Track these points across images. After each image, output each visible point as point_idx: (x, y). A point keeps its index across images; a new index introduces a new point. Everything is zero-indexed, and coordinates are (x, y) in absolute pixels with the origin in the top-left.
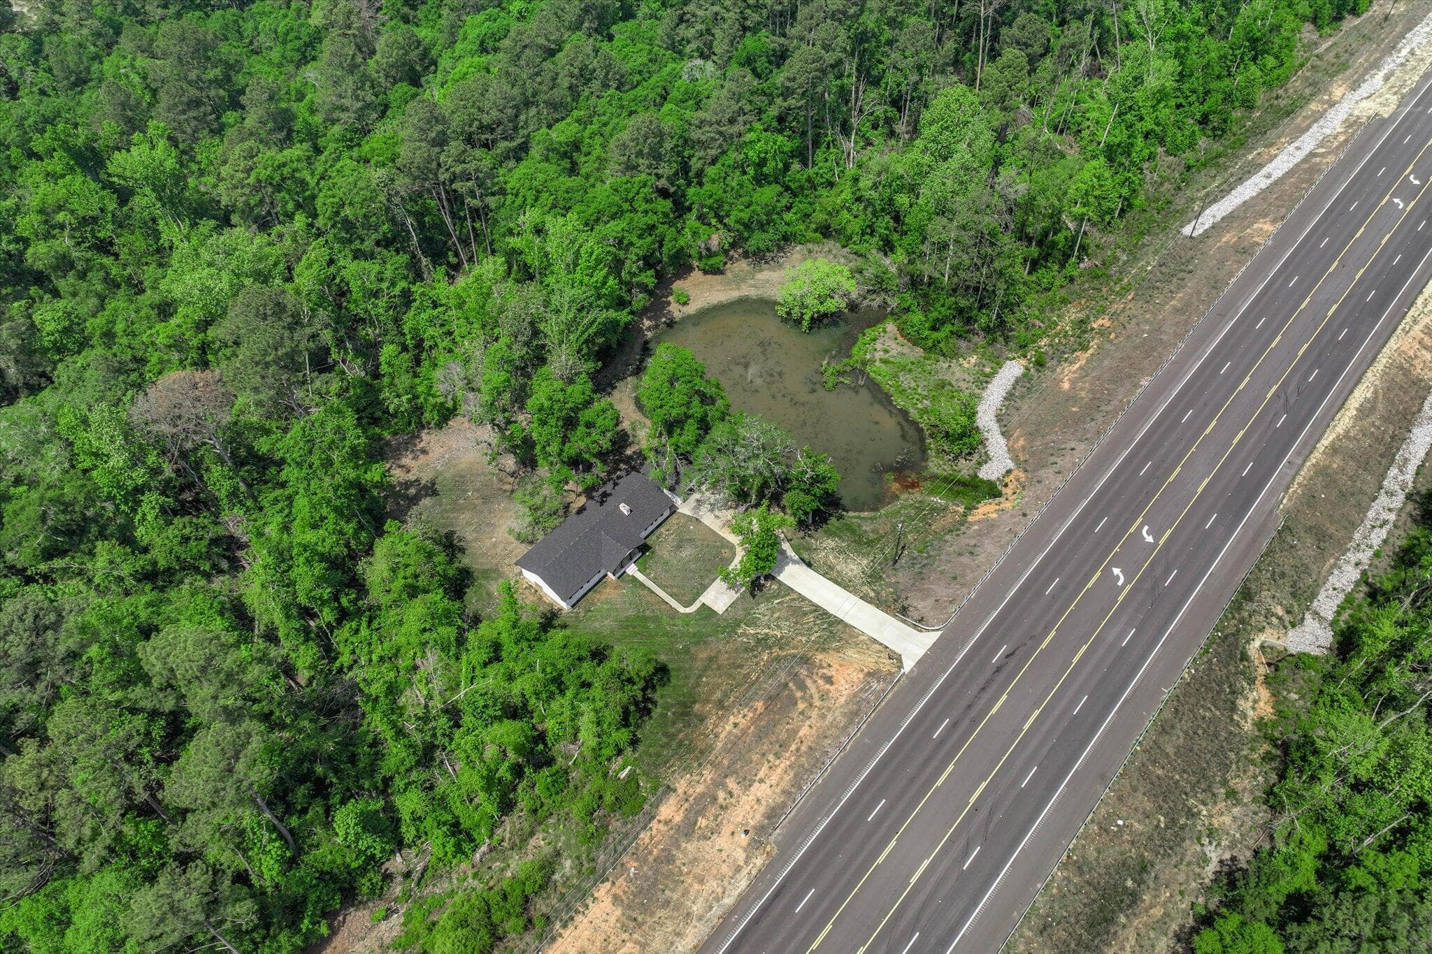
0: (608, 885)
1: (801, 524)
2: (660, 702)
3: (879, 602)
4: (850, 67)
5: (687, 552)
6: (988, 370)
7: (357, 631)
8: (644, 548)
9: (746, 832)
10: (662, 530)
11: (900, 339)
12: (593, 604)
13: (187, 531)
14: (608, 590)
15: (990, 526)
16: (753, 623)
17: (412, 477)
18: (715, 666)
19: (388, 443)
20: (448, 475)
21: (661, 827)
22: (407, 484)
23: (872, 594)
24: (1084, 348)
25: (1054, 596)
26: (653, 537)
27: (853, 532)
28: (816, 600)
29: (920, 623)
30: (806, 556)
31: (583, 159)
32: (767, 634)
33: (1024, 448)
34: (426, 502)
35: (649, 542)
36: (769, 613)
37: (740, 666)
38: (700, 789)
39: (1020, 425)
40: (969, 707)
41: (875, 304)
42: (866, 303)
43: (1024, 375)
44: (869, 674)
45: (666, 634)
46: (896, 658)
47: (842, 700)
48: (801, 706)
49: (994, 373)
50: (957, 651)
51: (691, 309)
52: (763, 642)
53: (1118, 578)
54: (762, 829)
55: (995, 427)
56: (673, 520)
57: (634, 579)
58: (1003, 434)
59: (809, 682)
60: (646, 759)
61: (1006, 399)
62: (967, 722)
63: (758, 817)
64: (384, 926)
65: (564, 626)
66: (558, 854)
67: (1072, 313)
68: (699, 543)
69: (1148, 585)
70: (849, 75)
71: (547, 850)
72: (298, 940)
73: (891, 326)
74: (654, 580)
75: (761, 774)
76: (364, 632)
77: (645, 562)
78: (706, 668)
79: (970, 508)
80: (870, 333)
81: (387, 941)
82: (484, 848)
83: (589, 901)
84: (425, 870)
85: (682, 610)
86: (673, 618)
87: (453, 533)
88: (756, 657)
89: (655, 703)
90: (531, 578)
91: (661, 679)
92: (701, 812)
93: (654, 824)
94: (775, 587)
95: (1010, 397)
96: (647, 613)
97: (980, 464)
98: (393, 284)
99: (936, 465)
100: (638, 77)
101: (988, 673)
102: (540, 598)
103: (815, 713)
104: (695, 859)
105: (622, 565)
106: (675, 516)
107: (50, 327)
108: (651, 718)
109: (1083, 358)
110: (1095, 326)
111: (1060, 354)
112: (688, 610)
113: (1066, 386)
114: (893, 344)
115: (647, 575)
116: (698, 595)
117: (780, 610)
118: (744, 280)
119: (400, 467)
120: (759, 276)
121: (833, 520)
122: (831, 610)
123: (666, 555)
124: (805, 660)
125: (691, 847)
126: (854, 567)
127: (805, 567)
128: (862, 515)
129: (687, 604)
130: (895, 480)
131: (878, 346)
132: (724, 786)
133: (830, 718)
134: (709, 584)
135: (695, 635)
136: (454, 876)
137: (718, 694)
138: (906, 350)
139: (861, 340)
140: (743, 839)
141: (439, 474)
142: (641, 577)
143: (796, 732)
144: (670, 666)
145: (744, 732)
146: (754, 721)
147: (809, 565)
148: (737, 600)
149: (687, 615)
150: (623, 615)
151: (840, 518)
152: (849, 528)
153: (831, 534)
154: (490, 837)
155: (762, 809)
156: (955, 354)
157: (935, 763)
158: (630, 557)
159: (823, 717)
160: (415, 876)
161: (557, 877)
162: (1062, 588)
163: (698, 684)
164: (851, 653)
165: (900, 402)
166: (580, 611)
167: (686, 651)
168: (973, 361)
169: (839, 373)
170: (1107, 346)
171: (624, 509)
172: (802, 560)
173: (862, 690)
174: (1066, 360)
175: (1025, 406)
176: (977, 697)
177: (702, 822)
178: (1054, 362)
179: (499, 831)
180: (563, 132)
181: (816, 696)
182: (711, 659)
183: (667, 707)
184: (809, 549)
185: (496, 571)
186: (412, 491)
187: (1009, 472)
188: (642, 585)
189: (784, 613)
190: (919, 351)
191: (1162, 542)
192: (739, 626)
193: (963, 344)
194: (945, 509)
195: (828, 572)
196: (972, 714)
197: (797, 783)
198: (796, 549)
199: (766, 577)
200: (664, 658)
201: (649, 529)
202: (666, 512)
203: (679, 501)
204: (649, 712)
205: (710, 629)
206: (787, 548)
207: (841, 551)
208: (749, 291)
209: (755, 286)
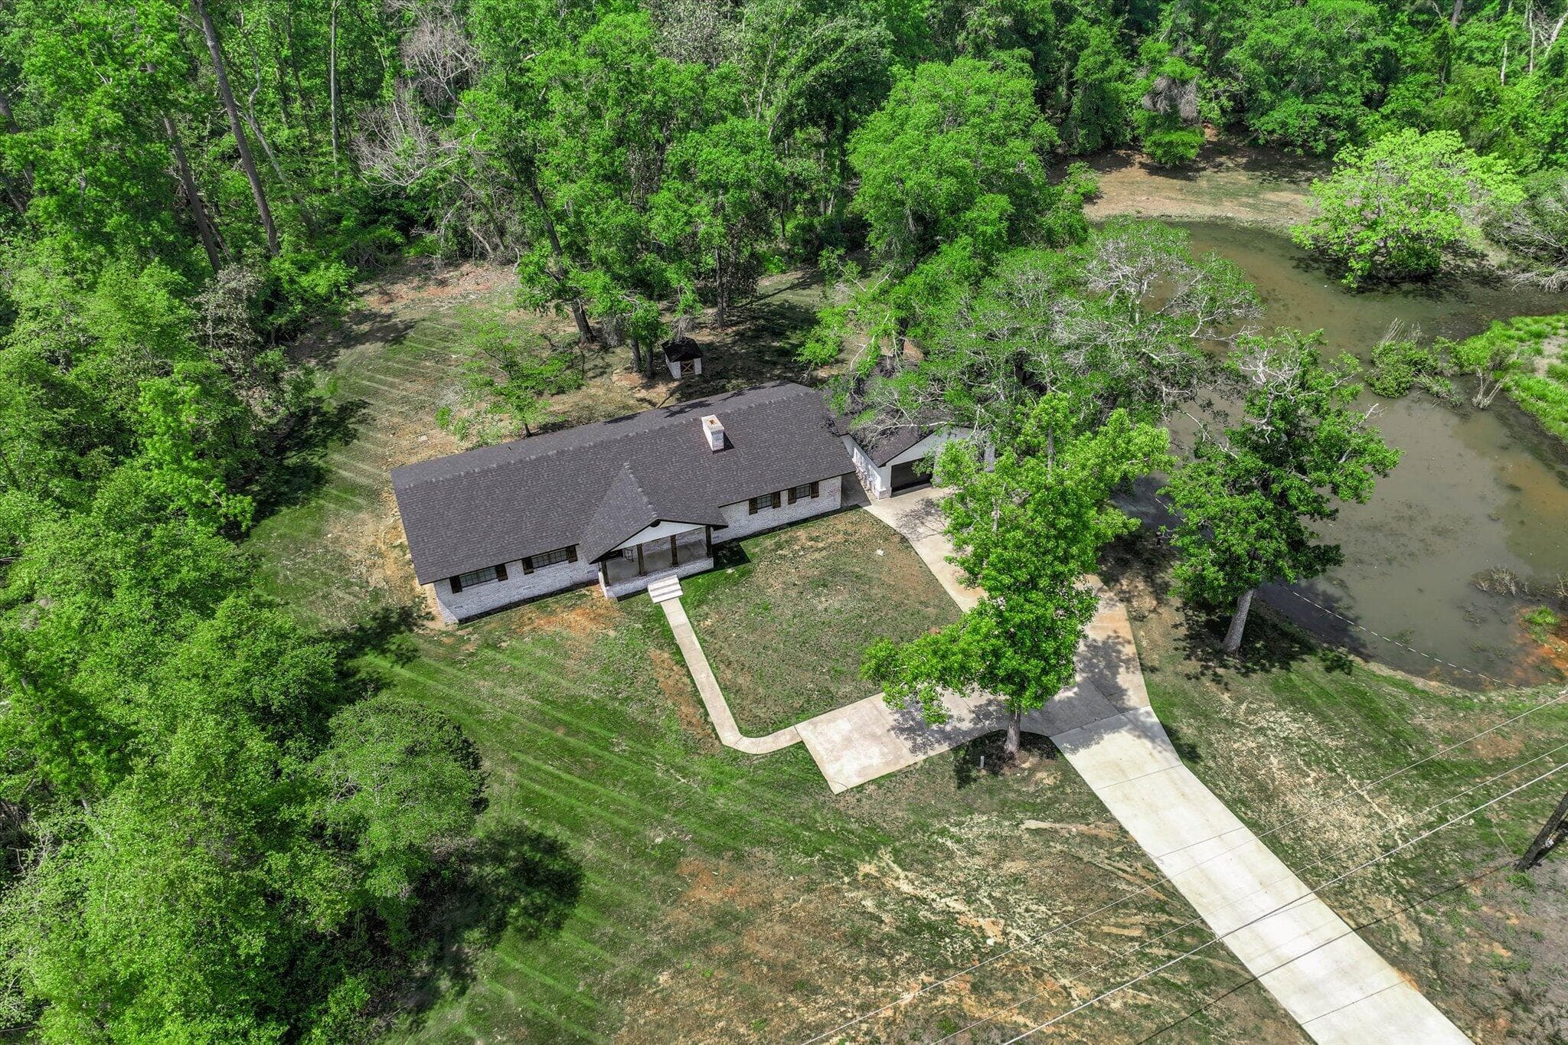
2: (483, 986)
5: (831, 603)
8: (726, 553)
10: (801, 533)
12: (511, 633)
14: (571, 617)
17: (385, 310)
18: (722, 949)
19: (397, 261)
20: (446, 322)
22: (366, 318)
23: (1412, 936)
26: (769, 542)
27: (1375, 720)
28: (1174, 869)
30: (1188, 731)
32: (951, 916)
34: (370, 349)
35: (749, 547)
36: (990, 849)
37: (806, 989)
41: (1550, 282)
45: (644, 788)
51: (1100, 212)
52: (924, 937)
56: (842, 522)
57: (658, 615)
65: (406, 658)
68: (877, 592)
74: (706, 638)
77: (710, 588)
78: (694, 942)
80: (1527, 324)
85: (730, 736)
86: (691, 748)
88: (876, 978)
89: (462, 977)
91: (536, 912)
94: (1046, 778)
96: (633, 710)
105: (645, 563)
106: (851, 516)
108: (417, 1025)
112: (745, 746)
115: (695, 621)
116: (802, 713)
117: (1030, 855)
118: (1231, 196)
119: (384, 293)
121: (1311, 666)
122: (1219, 924)
123: (775, 588)
127: (1170, 756)
128: (1419, 683)
129: (753, 727)
130: (1558, 630)
134: (848, 700)
135: (722, 821)
139: (1498, 330)
141: (433, 317)
142: (677, 617)
144: (594, 884)
147: (1189, 754)
148: (906, 772)
149: (735, 757)
150: (564, 690)
151: (1338, 665)
153: (1294, 700)
158: (674, 554)
163: (632, 986)
166: (473, 638)
167: (668, 860)
171: (713, 432)
172: (1171, 734)
182: (724, 919)
183: (488, 1018)
184: (1203, 714)
186: (365, 327)
188: (667, 639)
189: (1041, 872)
192: (872, 849)
198: (1160, 699)
199: (1030, 741)
200: (586, 850)
201: (768, 517)
202: (829, 497)
203: (877, 482)
204: (426, 999)
205: (776, 822)
206: (1133, 685)
207: (1316, 758)
208: (1239, 213)
209: (1254, 207)
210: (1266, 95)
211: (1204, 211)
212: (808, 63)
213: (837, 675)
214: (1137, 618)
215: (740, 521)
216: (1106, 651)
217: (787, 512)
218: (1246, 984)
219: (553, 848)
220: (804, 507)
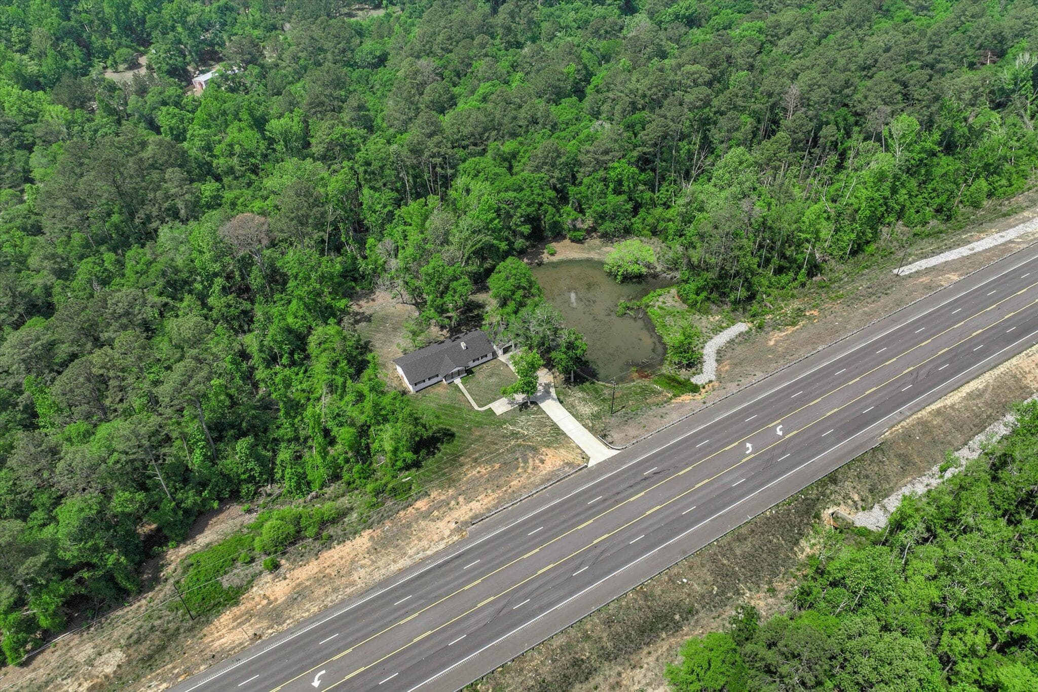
0: (371, 531)
1: (567, 381)
2: (443, 450)
3: (592, 430)
4: (697, 139)
5: (493, 380)
6: (724, 325)
7: (297, 374)
8: (469, 372)
9: (456, 523)
10: (485, 365)
11: (676, 298)
12: (429, 392)
13: (231, 302)
14: (440, 388)
15: (682, 405)
16: (514, 424)
17: (361, 311)
18: (481, 440)
19: (357, 293)
20: (380, 314)
21: (413, 511)
22: (357, 314)
23: (591, 425)
24: (793, 324)
25: (700, 449)
26: (478, 368)
27: (597, 392)
28: (555, 420)
29: (610, 444)
30: (562, 398)
31: (516, 164)
32: (519, 431)
33: (727, 371)
34: (364, 324)
35: (473, 370)
36: (525, 421)
37: (496, 444)
38: (443, 497)
39: (731, 358)
40: (618, 493)
41: (669, 276)
42: (665, 275)
43: (747, 332)
44: (567, 464)
45: (462, 418)
46: (586, 458)
47: (544, 472)
48: (520, 470)
49: (728, 326)
50: (625, 463)
51: (555, 259)
52: (515, 435)
53: (748, 449)
54: (466, 524)
55: (714, 356)
56: (493, 362)
57: (457, 386)
58: (717, 361)
59: (530, 461)
60: (421, 476)
61: (728, 342)
62: (613, 500)
63: (467, 517)
64: (247, 516)
66: (352, 509)
67: (796, 304)
68: (502, 377)
69: (766, 458)
70: (695, 144)
71: (349, 506)
72: (199, 499)
73: (673, 291)
74: (468, 390)
75: (479, 498)
76: (301, 375)
77: (467, 379)
78: (476, 440)
79: (675, 396)
80: (659, 291)
81: (245, 524)
82: (314, 493)
83: (357, 536)
84: (280, 495)
85: (476, 408)
86: (469, 411)
87: (370, 342)
88: (507, 441)
89: (439, 450)
90: (400, 371)
91: (449, 439)
92: (438, 508)
93: (410, 509)
94: (535, 408)
95: (731, 342)
96: (457, 405)
97: (694, 374)
98: (385, 206)
99: (667, 369)
100: (564, 126)
101: (639, 478)
102: (401, 384)
103: (525, 476)
104: (423, 529)
105: (453, 376)
106: (495, 360)
107: (207, 193)
108: (434, 457)
109: (790, 330)
110: (807, 314)
111: (776, 327)
112: (480, 409)
113: (772, 343)
114: (670, 300)
115: (465, 387)
116: (490, 403)
117: (532, 421)
118: (594, 249)
119: (357, 304)
120: (605, 249)
121: (587, 384)
122: (561, 428)
123: (481, 379)
124: (535, 449)
125: (423, 523)
126: (587, 410)
127: (558, 403)
128: (607, 385)
129: (481, 406)
130: (637, 371)
131: (661, 299)
132: (456, 498)
133: (532, 479)
134: (498, 398)
135: (478, 422)
136: (294, 504)
137: (477, 455)
138: (677, 304)
139: (652, 294)
140: (453, 526)
141: (376, 312)
142: (461, 386)
143: (510, 482)
144: (457, 434)
145: (482, 476)
146: (489, 473)
147: (561, 402)
148: (510, 410)
149: (478, 411)
150: (442, 402)
151: (593, 383)
152: (596, 391)
153: (583, 390)
154: (321, 489)
155: (471, 514)
156: (707, 312)
157: (583, 516)
158: (459, 373)
159: (529, 478)
160: (274, 497)
161: (346, 520)
162: (708, 446)
163: (468, 448)
164: (562, 451)
165: (659, 331)
166: (420, 395)
167: (470, 429)
168: (717, 318)
169: (628, 308)
170: (810, 326)
171: (463, 345)
172: (559, 399)
173: (558, 470)
174: (779, 329)
175: (739, 349)
176: (625, 490)
177: (436, 513)
178: (770, 329)
179: (325, 489)
180: (509, 146)
181: (531, 467)
182: (481, 437)
183: (445, 454)
184: (565, 395)
185: (384, 365)
186: (358, 317)
187: (711, 381)
188: (460, 391)
189: (534, 423)
190: (686, 307)
191: (787, 437)
192: (505, 423)
193: (714, 307)
194: (660, 393)
195: (571, 409)
196: (618, 497)
197: (496, 506)
198: (558, 393)
199: (532, 403)
200: (454, 430)
201: (477, 363)
202: (490, 356)
203: (500, 352)
204: (434, 454)
205: (488, 421)
206: (552, 391)
207: (584, 400)
208: (594, 256)
209: (599, 254)
210: (600, 221)
211: (585, 256)
212: (472, 246)
213: (496, 395)
214: (555, 377)
215: (471, 364)
216: (547, 386)
217: (481, 361)
218: (564, 434)
219: (448, 430)
220: (485, 359)
